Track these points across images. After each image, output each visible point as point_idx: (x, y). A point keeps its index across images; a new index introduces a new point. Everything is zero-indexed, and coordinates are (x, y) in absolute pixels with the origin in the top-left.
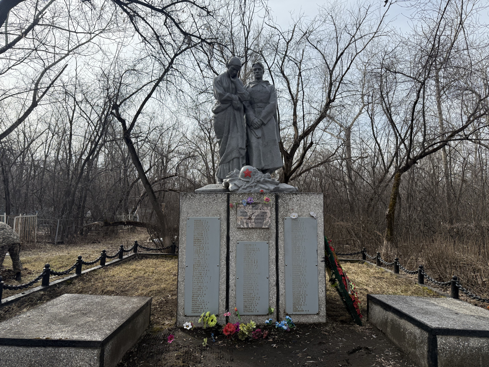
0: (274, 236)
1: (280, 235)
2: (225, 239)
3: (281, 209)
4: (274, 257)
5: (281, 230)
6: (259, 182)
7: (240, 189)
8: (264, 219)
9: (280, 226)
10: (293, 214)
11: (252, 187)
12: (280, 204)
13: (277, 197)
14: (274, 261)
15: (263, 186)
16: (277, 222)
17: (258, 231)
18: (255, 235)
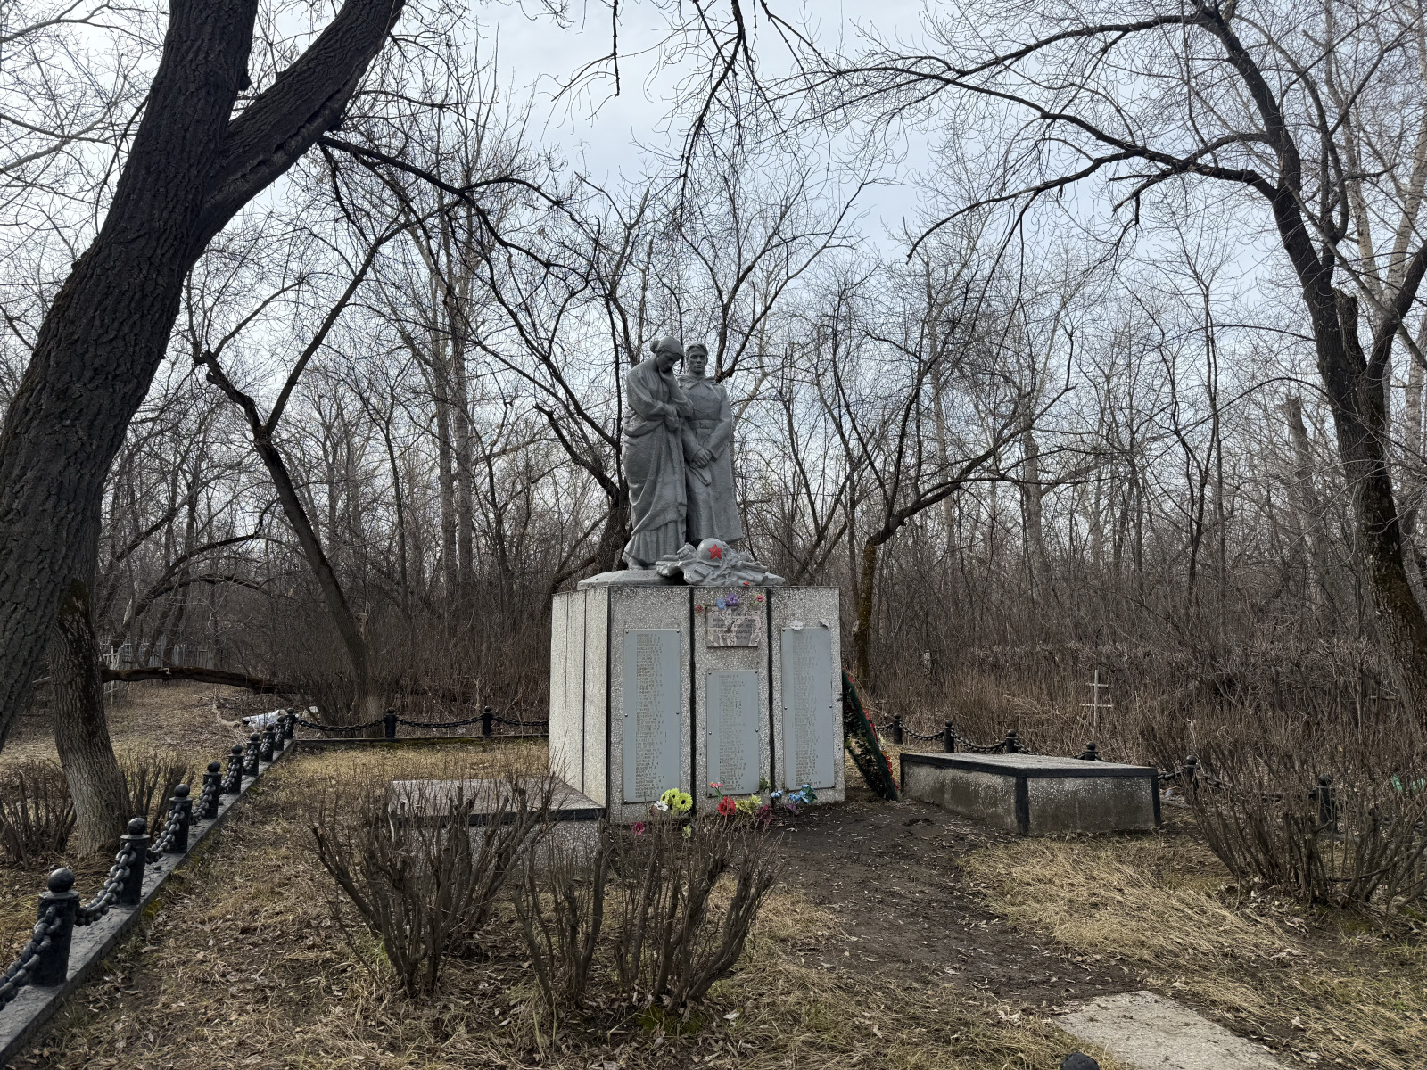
0: (766, 659)
1: (774, 658)
2: (688, 668)
3: (775, 614)
4: (766, 696)
5: (776, 649)
6: (734, 567)
7: (707, 580)
8: (750, 632)
9: (775, 644)
10: (795, 622)
11: (724, 576)
12: (774, 606)
13: (769, 594)
14: (767, 702)
15: (743, 575)
16: (770, 637)
17: (741, 652)
18: (736, 659)
